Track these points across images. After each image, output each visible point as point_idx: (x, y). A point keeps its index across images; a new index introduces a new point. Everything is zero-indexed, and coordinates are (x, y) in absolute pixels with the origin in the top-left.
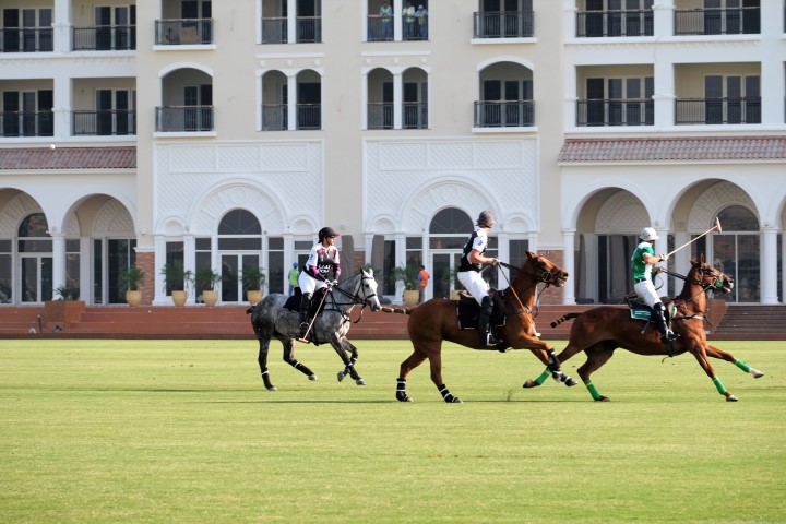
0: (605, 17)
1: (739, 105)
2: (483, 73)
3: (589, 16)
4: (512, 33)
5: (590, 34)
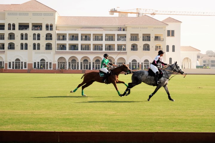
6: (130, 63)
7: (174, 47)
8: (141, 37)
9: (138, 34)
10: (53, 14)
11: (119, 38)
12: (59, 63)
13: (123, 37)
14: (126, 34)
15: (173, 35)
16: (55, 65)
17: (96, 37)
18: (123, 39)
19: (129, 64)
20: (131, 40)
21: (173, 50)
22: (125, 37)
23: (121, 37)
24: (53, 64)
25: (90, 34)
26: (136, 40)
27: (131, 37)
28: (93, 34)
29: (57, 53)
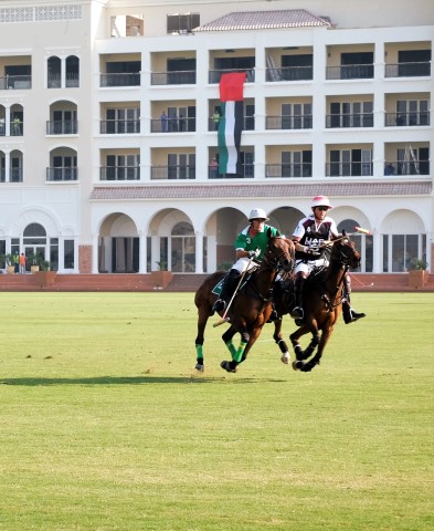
0: (116, 123)
1: (185, 169)
2: (52, 153)
3: (108, 123)
4: (67, 132)
5: (108, 132)
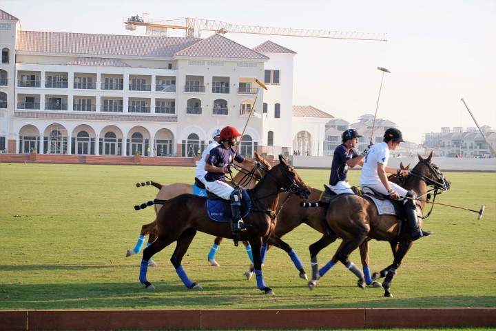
6: (184, 141)
7: (277, 107)
8: (208, 83)
9: (202, 78)
10: (9, 25)
11: (160, 84)
12: (21, 138)
13: (168, 83)
14: (175, 77)
15: (276, 81)
16: (12, 143)
17: (107, 80)
18: (168, 87)
19: (181, 143)
20: (187, 90)
21: (277, 115)
22: (174, 82)
23: (164, 83)
24: (9, 141)
25: (95, 75)
26: (197, 90)
27: (187, 83)
28: (102, 75)
29: (18, 115)
